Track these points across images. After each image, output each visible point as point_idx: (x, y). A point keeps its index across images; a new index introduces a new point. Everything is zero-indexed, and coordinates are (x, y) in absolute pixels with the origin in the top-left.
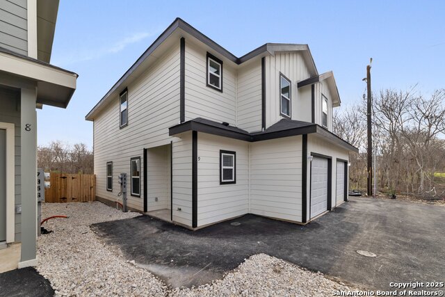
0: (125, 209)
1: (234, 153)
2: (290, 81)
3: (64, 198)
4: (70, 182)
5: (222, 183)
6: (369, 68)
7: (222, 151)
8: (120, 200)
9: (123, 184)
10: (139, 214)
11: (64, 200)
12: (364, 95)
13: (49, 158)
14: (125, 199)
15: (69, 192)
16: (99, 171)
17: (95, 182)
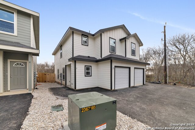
0: (61, 84)
1: (91, 66)
2: (115, 40)
3: (45, 81)
4: (47, 76)
5: (85, 76)
6: (165, 27)
7: (85, 66)
8: (60, 82)
9: (61, 77)
10: (64, 86)
11: (45, 82)
12: (162, 39)
13: (44, 68)
14: (61, 82)
15: (47, 79)
16: (56, 72)
17: (55, 76)
